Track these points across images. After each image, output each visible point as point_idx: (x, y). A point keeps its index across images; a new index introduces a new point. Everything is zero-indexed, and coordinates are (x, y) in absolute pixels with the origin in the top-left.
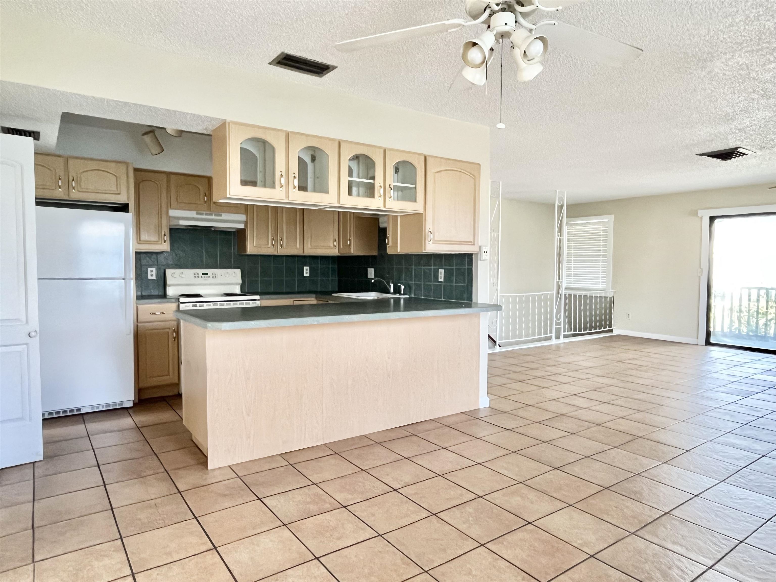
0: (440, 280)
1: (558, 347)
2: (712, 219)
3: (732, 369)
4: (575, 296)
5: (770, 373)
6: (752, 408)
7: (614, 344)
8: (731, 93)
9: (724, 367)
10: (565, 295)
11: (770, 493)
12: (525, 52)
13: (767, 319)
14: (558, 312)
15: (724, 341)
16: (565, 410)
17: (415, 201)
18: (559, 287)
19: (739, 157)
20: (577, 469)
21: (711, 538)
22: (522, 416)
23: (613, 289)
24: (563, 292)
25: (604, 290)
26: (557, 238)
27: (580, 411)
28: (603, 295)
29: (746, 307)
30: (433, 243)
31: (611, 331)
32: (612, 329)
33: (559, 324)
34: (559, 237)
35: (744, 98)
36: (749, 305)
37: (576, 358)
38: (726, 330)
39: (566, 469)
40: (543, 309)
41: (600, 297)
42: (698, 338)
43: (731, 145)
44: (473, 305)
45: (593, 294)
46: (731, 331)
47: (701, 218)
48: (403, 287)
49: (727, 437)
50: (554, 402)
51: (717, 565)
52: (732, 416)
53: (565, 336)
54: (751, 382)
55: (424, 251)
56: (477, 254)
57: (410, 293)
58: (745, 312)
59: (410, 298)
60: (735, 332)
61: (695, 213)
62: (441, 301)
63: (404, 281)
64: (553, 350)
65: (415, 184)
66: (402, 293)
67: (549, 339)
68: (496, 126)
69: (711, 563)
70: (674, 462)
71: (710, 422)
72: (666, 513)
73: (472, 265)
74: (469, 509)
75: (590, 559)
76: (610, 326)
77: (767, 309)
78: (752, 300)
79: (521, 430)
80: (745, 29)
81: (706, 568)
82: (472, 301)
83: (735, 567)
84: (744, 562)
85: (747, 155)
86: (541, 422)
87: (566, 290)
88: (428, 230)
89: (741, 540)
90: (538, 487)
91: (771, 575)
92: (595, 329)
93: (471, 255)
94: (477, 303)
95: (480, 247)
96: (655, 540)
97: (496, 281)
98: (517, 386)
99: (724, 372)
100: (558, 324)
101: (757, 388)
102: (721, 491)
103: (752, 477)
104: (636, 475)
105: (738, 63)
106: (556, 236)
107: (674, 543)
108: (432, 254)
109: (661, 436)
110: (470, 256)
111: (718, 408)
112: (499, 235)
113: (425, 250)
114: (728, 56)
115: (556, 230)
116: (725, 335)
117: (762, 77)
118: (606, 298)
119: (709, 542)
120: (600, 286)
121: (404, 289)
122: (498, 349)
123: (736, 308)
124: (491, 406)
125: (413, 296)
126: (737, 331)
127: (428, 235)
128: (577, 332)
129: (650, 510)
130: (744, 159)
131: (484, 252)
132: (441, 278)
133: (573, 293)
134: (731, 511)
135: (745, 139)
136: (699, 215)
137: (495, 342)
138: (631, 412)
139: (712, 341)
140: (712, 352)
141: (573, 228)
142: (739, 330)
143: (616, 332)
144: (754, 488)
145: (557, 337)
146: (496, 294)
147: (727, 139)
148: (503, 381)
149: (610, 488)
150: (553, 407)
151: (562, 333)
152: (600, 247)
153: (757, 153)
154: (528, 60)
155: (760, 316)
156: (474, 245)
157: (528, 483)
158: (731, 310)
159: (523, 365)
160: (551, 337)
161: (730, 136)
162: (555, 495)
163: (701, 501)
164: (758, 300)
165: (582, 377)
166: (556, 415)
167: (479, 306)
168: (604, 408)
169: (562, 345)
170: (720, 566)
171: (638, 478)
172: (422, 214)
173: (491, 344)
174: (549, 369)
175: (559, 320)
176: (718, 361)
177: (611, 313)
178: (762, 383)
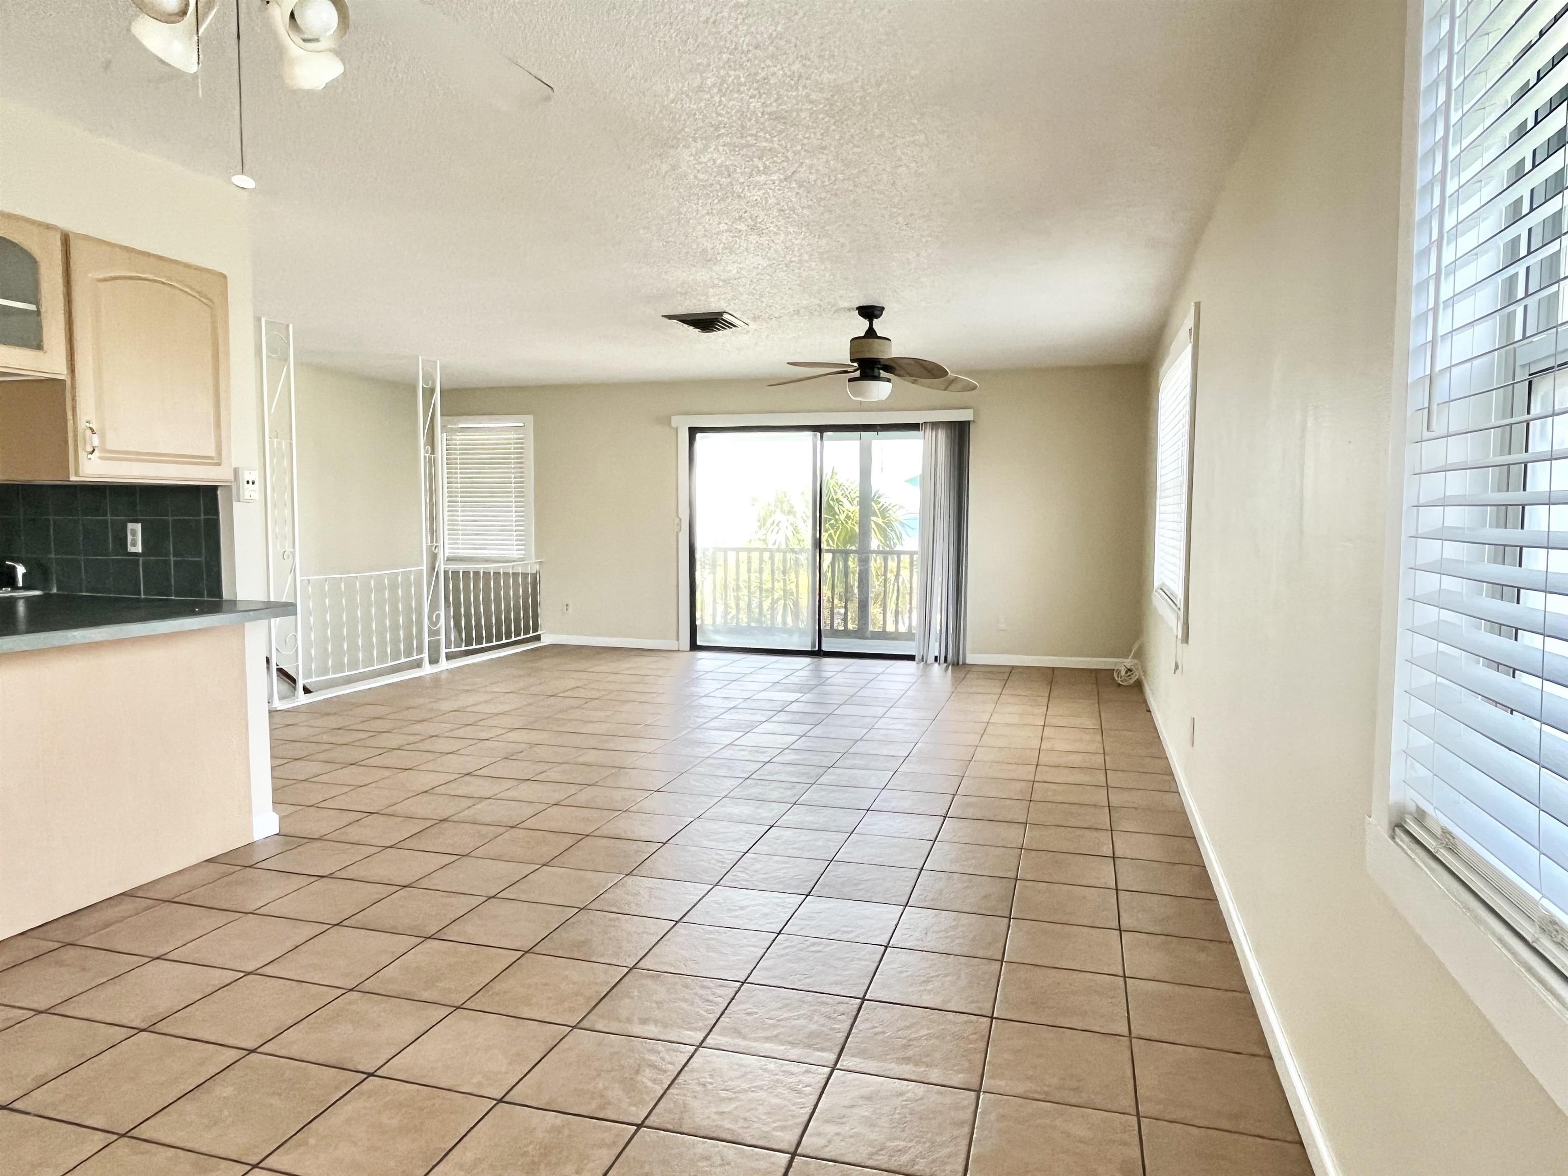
0: (131, 549)
1: (436, 679)
2: (693, 431)
3: (728, 687)
4: (466, 573)
5: (778, 687)
6: (759, 749)
7: (545, 663)
8: (708, 214)
9: (716, 685)
10: (446, 572)
11: (779, 887)
12: (292, 15)
13: (773, 599)
14: (434, 607)
15: (716, 641)
16: (448, 809)
17: (39, 347)
18: (434, 557)
19: (725, 329)
20: (471, 930)
21: (701, 992)
22: (355, 839)
23: (537, 558)
24: (441, 566)
25: (522, 560)
26: (425, 457)
27: (479, 806)
28: (520, 570)
29: (745, 581)
30: (101, 458)
31: (538, 638)
32: (540, 635)
33: (437, 633)
34: (427, 455)
35: (726, 227)
36: (749, 578)
37: (470, 699)
38: (719, 620)
39: (450, 934)
40: (400, 605)
41: (515, 575)
42: (678, 640)
43: (713, 306)
44: (225, 606)
45: (501, 568)
46: (726, 622)
47: (677, 429)
48: (21, 570)
49: (722, 806)
50: (425, 798)
51: (709, 1037)
52: (730, 768)
53: (449, 657)
54: (754, 705)
55: (73, 478)
56: (228, 488)
57: (45, 585)
58: (744, 589)
59: (47, 597)
60: (732, 623)
61: (665, 421)
62: (138, 600)
63: (23, 555)
64: (427, 688)
65: (37, 303)
66: (20, 584)
67: (418, 664)
68: (230, 179)
69: (700, 1036)
70: (643, 870)
71: (697, 784)
72: (631, 969)
73: (217, 513)
74: (224, 1090)
75: (498, 1106)
76: (535, 630)
77: (773, 584)
78: (753, 570)
79: (351, 872)
80: (720, 102)
81: (692, 1049)
82: (220, 595)
83: (737, 1032)
84: (748, 1018)
85: (735, 326)
86: (402, 845)
87: (448, 562)
88: (82, 425)
89: (742, 980)
90: (392, 988)
91: (783, 1027)
92: (508, 636)
93: (214, 489)
94: (234, 603)
95: (236, 471)
96: (614, 1027)
97: (289, 549)
98: (346, 775)
99: (717, 694)
100: (433, 633)
101: (763, 715)
102: (715, 902)
103: (758, 866)
104: (581, 909)
105: (715, 161)
106: (423, 451)
107: (644, 1021)
108: (105, 486)
109: (623, 826)
110: (211, 490)
111: (708, 757)
112: (291, 444)
113: (77, 474)
114: (700, 145)
115: (422, 440)
116: (717, 632)
117: (749, 194)
118: (525, 575)
119: (697, 1000)
120: (514, 553)
121: (24, 575)
122: (302, 699)
123: (732, 584)
124: (286, 831)
125: (55, 591)
126: (735, 621)
127: (84, 439)
128: (474, 647)
129: (606, 972)
130: (733, 333)
131: (248, 482)
132: (134, 545)
133: (461, 567)
134: (729, 934)
135: (733, 299)
136: (674, 425)
137: (294, 681)
138: (573, 789)
139: (699, 643)
140: (700, 662)
141: (458, 438)
142: (738, 619)
143: (546, 640)
144: (760, 884)
145: (434, 661)
146: (290, 577)
147: (707, 295)
148: (312, 768)
149: (536, 949)
150: (427, 808)
151: (443, 651)
152: (510, 478)
153: (751, 326)
154: (304, 40)
155: (764, 594)
156: (219, 464)
157: (367, 985)
158: (725, 586)
159: (360, 727)
160: (422, 659)
161: (711, 291)
162: (425, 996)
163: (685, 928)
164: (761, 571)
165: (484, 735)
166: (429, 823)
167: (240, 607)
168: (526, 791)
169: (444, 676)
170: (714, 1036)
171: (583, 916)
172: (62, 382)
173: (285, 687)
174: (418, 727)
175: (435, 624)
176: (708, 676)
177: (535, 605)
178: (768, 706)
